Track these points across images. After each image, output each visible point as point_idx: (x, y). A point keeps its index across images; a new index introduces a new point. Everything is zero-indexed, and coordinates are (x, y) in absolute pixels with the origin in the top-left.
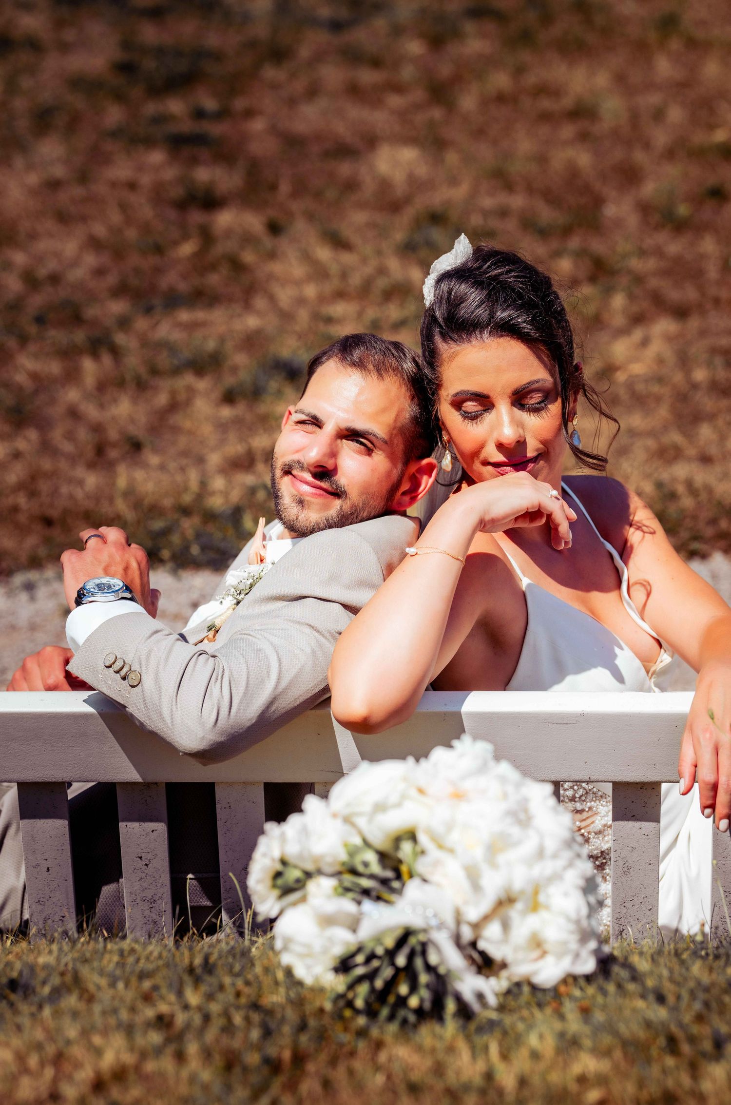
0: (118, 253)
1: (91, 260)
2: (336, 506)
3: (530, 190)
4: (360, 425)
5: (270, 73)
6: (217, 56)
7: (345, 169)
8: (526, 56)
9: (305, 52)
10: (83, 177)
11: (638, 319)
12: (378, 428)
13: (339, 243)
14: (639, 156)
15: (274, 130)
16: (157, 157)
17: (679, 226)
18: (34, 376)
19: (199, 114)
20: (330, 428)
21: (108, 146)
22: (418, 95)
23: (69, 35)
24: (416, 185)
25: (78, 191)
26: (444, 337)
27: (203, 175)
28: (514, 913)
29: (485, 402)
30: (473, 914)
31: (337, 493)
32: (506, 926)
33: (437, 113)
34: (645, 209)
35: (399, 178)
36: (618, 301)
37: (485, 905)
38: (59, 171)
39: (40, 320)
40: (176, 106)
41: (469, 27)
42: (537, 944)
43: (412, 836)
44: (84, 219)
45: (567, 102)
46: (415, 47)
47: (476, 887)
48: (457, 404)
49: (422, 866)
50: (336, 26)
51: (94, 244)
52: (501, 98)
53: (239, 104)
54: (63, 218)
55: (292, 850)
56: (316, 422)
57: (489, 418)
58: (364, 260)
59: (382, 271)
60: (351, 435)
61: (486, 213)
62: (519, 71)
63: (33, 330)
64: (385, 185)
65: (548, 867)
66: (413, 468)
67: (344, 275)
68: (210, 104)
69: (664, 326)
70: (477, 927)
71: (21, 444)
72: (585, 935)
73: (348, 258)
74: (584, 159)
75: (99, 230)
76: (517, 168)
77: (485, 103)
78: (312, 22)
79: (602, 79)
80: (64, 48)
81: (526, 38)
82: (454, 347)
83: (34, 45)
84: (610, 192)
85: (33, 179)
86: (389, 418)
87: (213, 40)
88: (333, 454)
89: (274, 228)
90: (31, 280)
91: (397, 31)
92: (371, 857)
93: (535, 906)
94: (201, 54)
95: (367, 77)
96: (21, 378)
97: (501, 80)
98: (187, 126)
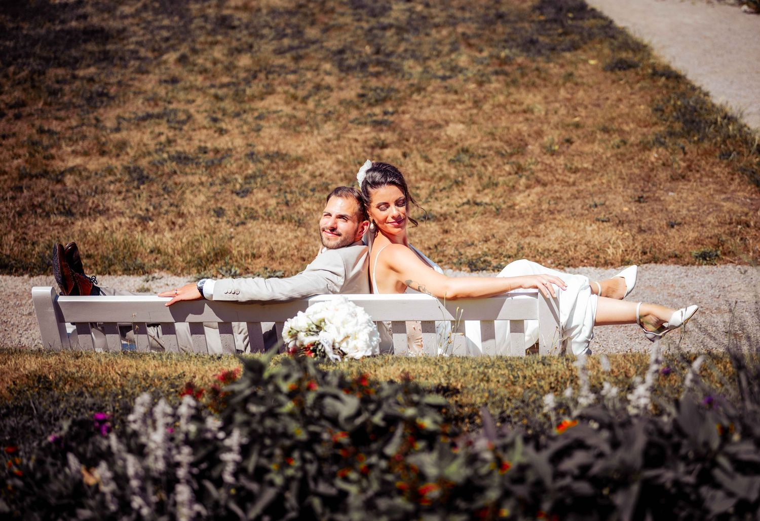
0: (346, 165)
1: (336, 168)
2: (339, 239)
3: (501, 140)
4: (343, 213)
5: (415, 97)
6: (397, 91)
7: (435, 133)
8: (512, 90)
9: (430, 89)
10: (338, 138)
11: (528, 187)
12: (348, 213)
13: (428, 160)
14: (545, 127)
15: (412, 118)
16: (367, 129)
17: (553, 153)
18: (308, 210)
19: (386, 113)
20: (334, 216)
21: (350, 125)
22: (470, 104)
23: (343, 84)
24: (461, 138)
25: (335, 143)
26: (372, 187)
27: (382, 136)
28: (349, 340)
29: (387, 205)
30: (338, 340)
31: (339, 235)
32: (347, 343)
33: (475, 111)
34: (543, 147)
35: (454, 135)
36: (523, 181)
37: (341, 338)
38: (330, 136)
39: (313, 190)
40: (377, 110)
41: (493, 78)
42: (356, 348)
43: (324, 321)
44: (336, 153)
45: (524, 107)
46: (472, 86)
47: (339, 333)
48: (378, 207)
49: (325, 328)
50: (444, 78)
51: (338, 162)
52: (499, 105)
53: (401, 109)
54: (328, 152)
55: (293, 325)
56: (330, 215)
57: (388, 210)
58: (435, 166)
59: (441, 170)
60: (341, 217)
61: (484, 148)
62: (509, 94)
63: (310, 193)
64: (450, 138)
65: (358, 328)
66: (361, 224)
67: (426, 172)
68: (390, 109)
69: (538, 189)
70: (339, 343)
71: (299, 233)
72: (368, 347)
73: (430, 166)
74: (524, 128)
75: (340, 157)
76: (499, 132)
77: (494, 106)
78: (435, 77)
79: (539, 98)
80: (341, 89)
81: (514, 82)
82: (376, 190)
83: (329, 88)
84: (530, 140)
85: (319, 139)
86: (351, 210)
87: (397, 85)
88: (336, 223)
89: (405, 155)
90: (313, 176)
91: (467, 80)
92: (314, 326)
93: (356, 338)
94: (391, 90)
95: (451, 97)
96: (303, 210)
97: (501, 98)
98: (380, 118)
